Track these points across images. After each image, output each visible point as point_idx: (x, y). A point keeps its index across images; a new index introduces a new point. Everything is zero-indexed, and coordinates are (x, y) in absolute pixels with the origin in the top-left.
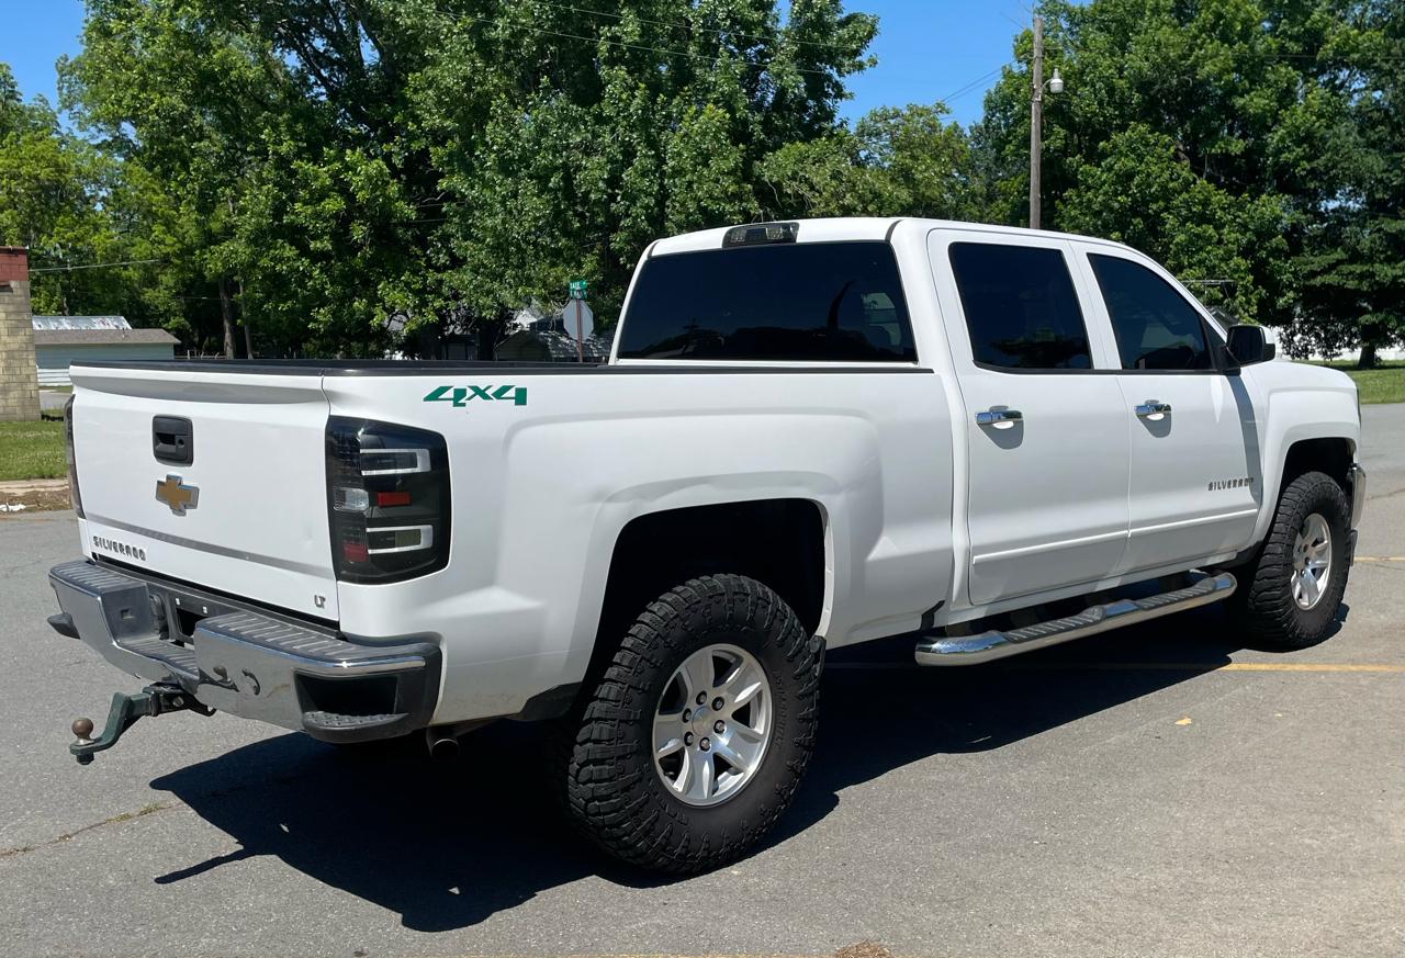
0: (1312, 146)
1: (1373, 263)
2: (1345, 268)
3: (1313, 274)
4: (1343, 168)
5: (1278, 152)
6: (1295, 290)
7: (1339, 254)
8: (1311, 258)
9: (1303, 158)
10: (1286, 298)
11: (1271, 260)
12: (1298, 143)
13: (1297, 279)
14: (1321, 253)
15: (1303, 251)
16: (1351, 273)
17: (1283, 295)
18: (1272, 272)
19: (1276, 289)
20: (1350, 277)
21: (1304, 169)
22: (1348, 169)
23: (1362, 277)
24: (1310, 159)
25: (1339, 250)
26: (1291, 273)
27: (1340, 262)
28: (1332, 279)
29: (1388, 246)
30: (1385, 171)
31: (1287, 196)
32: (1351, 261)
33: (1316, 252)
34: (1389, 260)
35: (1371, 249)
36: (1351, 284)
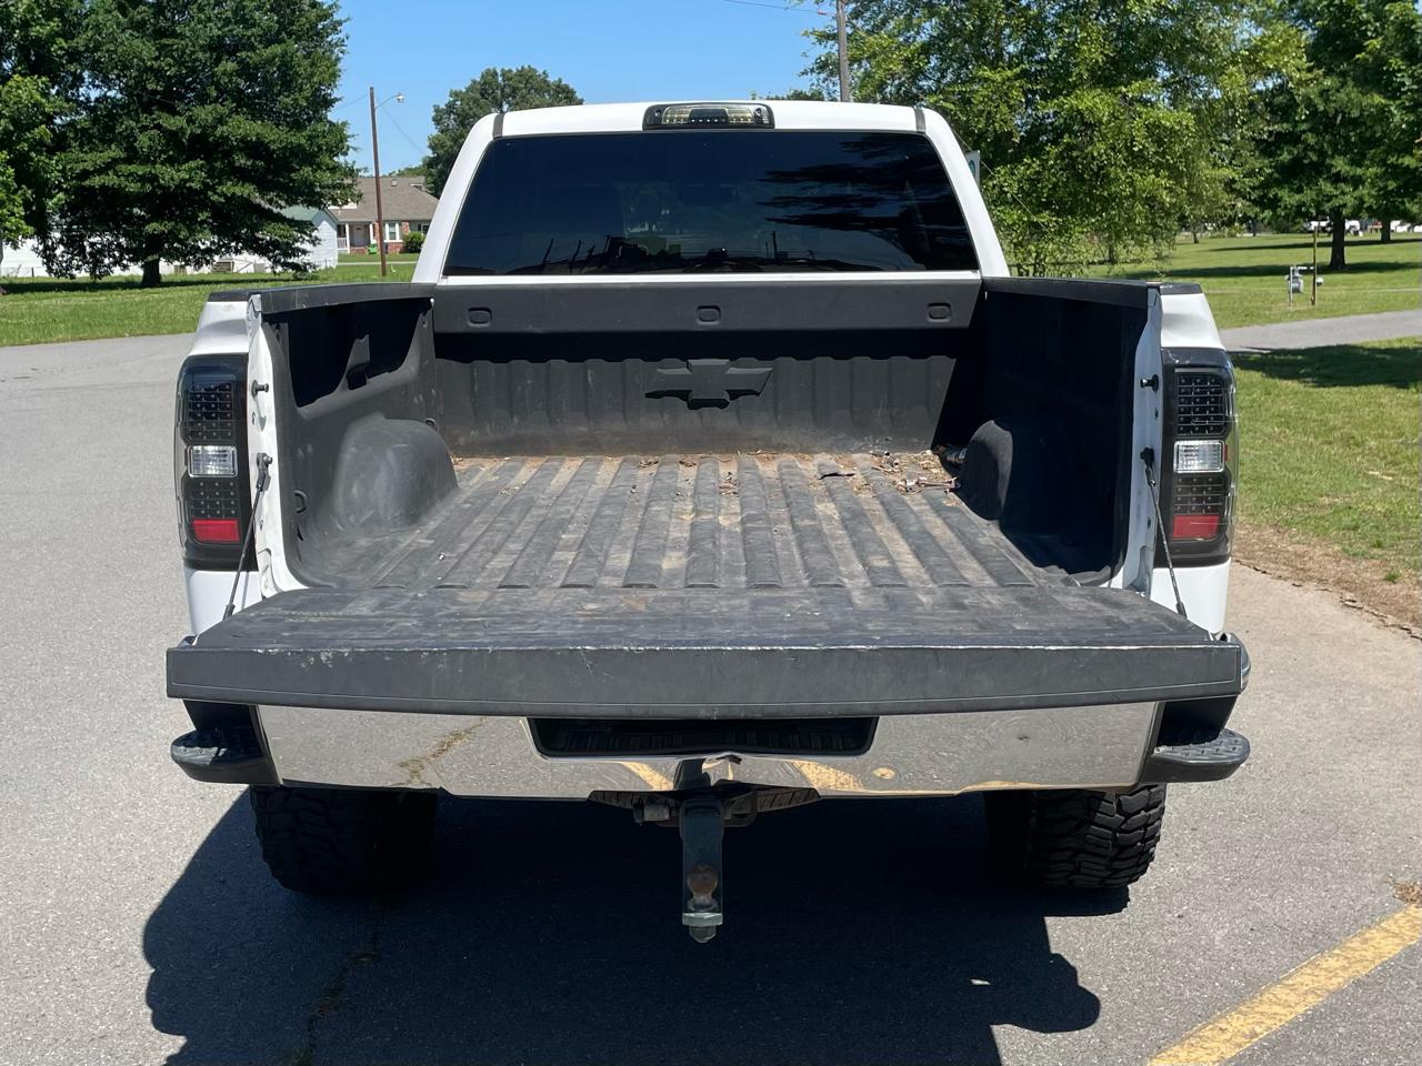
0: (64, 20)
1: (154, 163)
2: (124, 168)
3: (85, 174)
4: (108, 51)
5: (25, 25)
6: (66, 191)
7: (114, 152)
8: (81, 155)
9: (58, 34)
10: (55, 200)
11: (33, 154)
12: (48, 16)
13: (66, 180)
14: (91, 150)
15: (70, 147)
16: (131, 174)
17: (52, 197)
18: (37, 170)
19: (43, 189)
20: (131, 178)
21: (61, 48)
22: (115, 52)
23: (143, 179)
24: (68, 36)
25: (113, 146)
26: (59, 171)
27: (115, 161)
28: (110, 179)
29: (167, 144)
30: (156, 59)
31: (44, 79)
32: (129, 161)
33: (86, 148)
34: (171, 161)
35: (150, 147)
36: (133, 187)
